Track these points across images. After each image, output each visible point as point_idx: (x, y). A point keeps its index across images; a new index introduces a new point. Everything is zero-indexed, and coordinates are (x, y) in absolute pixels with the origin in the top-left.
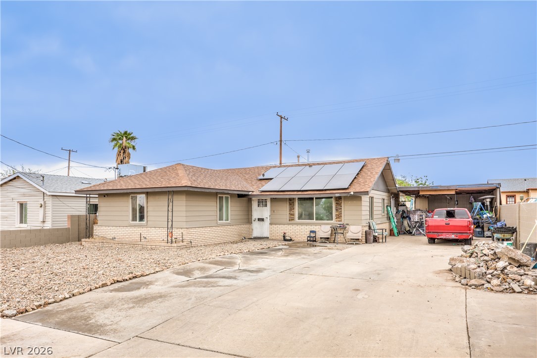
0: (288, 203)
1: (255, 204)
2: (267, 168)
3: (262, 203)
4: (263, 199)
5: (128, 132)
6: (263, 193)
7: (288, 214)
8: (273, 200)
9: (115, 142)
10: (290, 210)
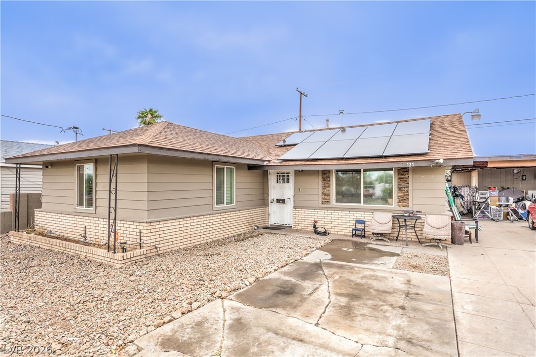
0: (320, 177)
1: (272, 179)
2: (288, 134)
3: (283, 177)
4: (283, 171)
5: (153, 110)
6: (284, 163)
7: (321, 194)
8: (298, 173)
9: (140, 120)
10: (324, 188)
